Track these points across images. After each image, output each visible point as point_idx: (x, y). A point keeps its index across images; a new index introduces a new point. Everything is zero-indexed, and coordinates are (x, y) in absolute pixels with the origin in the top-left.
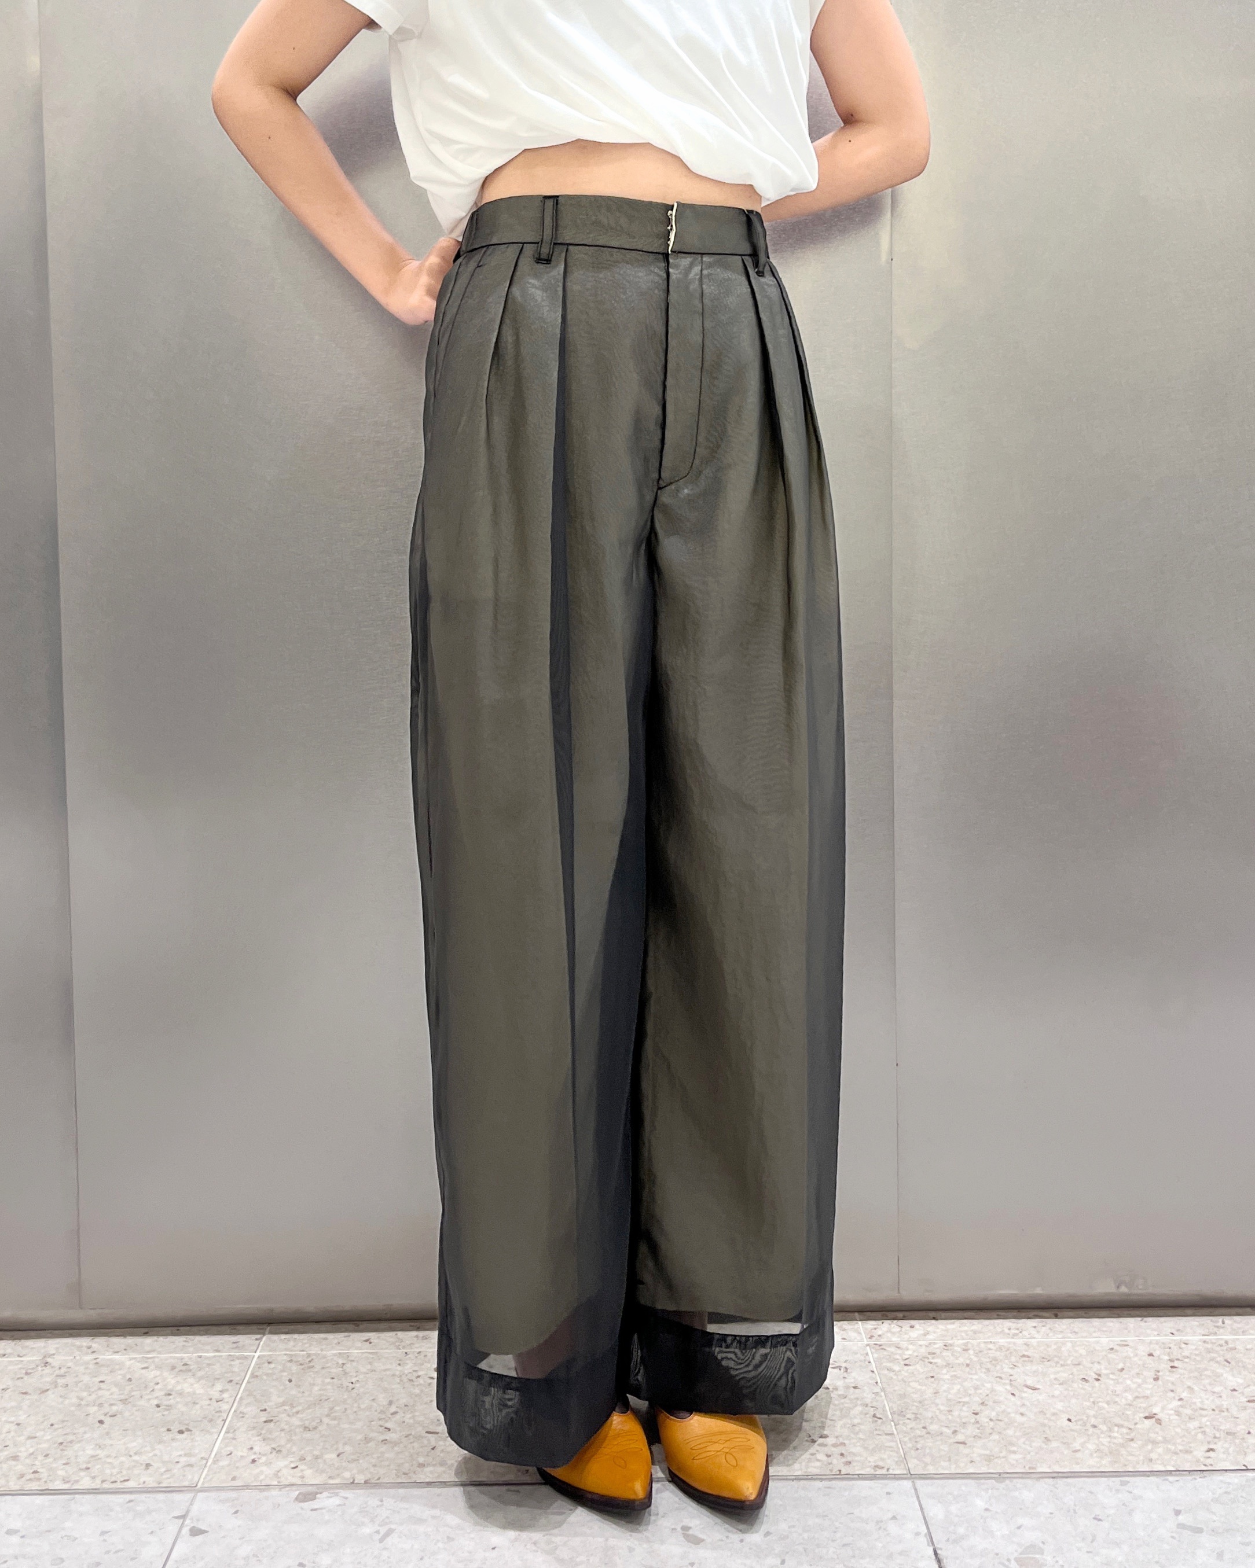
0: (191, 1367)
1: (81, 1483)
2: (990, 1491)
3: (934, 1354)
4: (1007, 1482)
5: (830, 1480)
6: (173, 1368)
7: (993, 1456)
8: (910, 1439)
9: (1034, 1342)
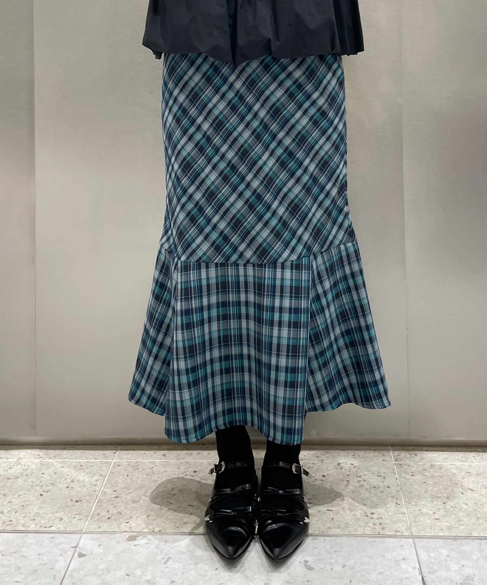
0: (84, 467)
1: (30, 527)
2: (450, 545)
3: (426, 470)
4: (458, 541)
5: (375, 537)
6: (76, 467)
7: (452, 526)
8: (413, 516)
9: (473, 465)
